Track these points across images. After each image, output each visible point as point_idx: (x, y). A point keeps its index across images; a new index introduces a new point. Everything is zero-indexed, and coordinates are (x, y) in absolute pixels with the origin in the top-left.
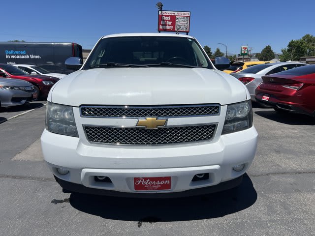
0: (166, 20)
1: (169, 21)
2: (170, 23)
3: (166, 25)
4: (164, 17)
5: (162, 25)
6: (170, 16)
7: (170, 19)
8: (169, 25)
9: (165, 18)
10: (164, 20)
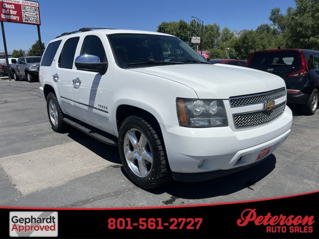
0: (10, 9)
1: (13, 10)
2: (14, 13)
3: (10, 14)
4: (6, 5)
5: (5, 14)
6: (14, 4)
7: (13, 8)
8: (13, 15)
9: (8, 6)
10: (6, 9)
